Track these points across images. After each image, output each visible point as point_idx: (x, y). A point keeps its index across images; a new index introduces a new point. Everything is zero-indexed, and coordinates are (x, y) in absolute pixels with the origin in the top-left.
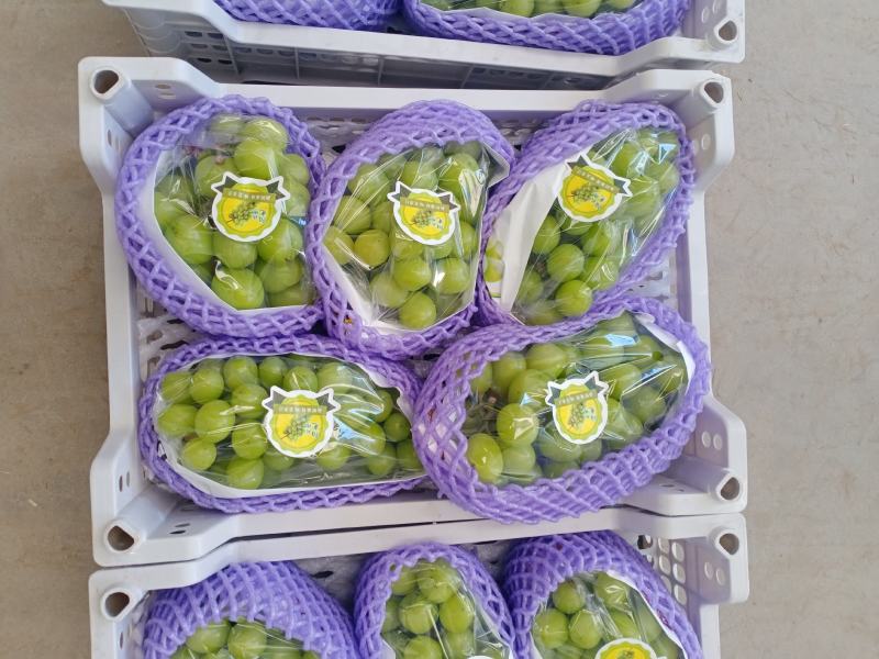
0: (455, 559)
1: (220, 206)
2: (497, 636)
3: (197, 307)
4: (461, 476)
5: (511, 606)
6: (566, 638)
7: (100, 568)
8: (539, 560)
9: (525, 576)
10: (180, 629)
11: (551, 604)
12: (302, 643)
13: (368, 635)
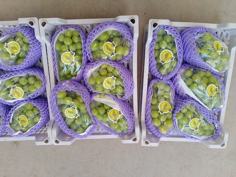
0: (43, 88)
1: (109, 44)
2: (28, 96)
3: (90, 38)
4: (58, 90)
5: (34, 99)
6: (28, 109)
7: (38, 19)
8: (43, 105)
9: (40, 102)
10: (27, 35)
11: (35, 107)
12: (25, 58)
13: (27, 71)
